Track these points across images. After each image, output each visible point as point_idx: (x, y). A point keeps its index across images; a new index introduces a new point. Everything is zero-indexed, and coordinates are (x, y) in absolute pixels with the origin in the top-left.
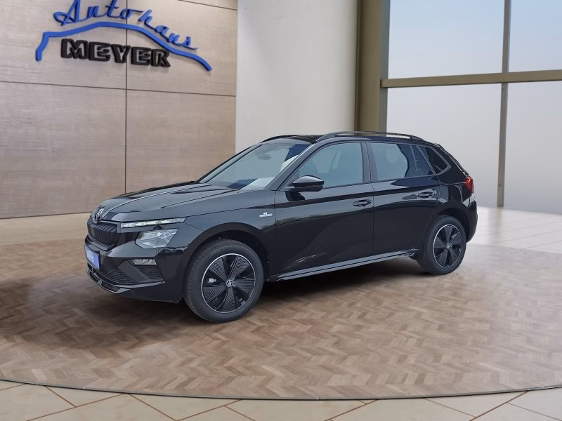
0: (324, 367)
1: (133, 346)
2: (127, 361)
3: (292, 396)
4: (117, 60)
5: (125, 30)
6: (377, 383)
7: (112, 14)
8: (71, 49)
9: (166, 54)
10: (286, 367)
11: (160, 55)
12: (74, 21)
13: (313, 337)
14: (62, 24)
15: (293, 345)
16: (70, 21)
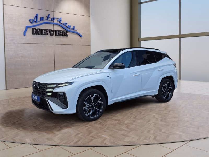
0: (123, 135)
1: (59, 130)
2: (58, 135)
3: (112, 145)
4: (51, 35)
5: (53, 25)
6: (141, 140)
7: (49, 19)
8: (35, 31)
9: (67, 32)
10: (110, 135)
11: (65, 32)
12: (36, 22)
13: (119, 125)
14: (32, 23)
15: (112, 128)
16: (35, 22)
